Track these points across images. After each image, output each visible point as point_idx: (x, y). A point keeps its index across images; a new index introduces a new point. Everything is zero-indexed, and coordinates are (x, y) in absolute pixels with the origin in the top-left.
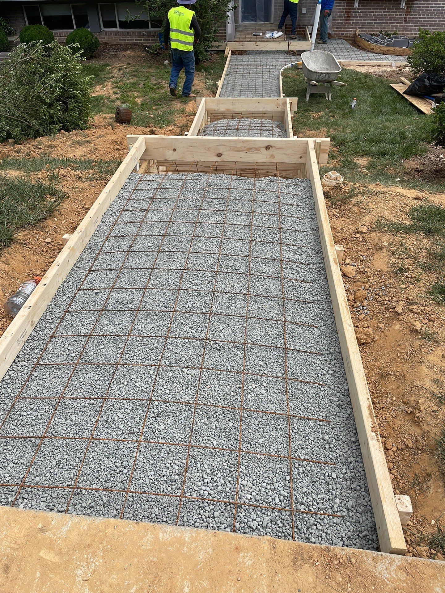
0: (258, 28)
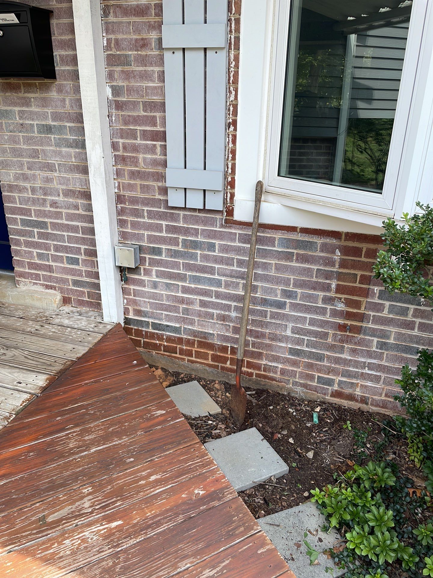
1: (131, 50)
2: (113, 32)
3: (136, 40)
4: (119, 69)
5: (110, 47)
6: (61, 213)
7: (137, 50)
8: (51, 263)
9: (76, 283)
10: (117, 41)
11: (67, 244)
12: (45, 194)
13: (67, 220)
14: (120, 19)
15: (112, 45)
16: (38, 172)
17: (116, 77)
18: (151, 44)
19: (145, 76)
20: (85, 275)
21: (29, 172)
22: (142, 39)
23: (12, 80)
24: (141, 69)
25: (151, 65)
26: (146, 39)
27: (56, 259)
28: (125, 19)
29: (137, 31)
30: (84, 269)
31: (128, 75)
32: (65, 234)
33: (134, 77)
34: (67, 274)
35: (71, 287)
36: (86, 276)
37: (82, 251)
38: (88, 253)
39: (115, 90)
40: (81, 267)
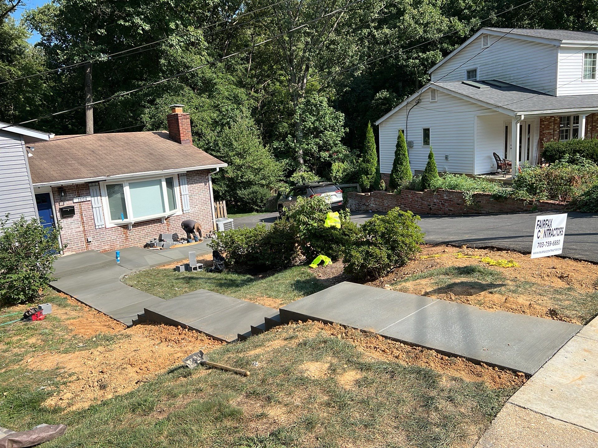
2: (84, 207)
8: (72, 247)
9: (78, 249)
11: (76, 242)
12: (71, 234)
15: (84, 209)
32: (76, 240)
34: (76, 247)
37: (79, 242)
38: (81, 242)
39: (85, 214)
40: (79, 245)
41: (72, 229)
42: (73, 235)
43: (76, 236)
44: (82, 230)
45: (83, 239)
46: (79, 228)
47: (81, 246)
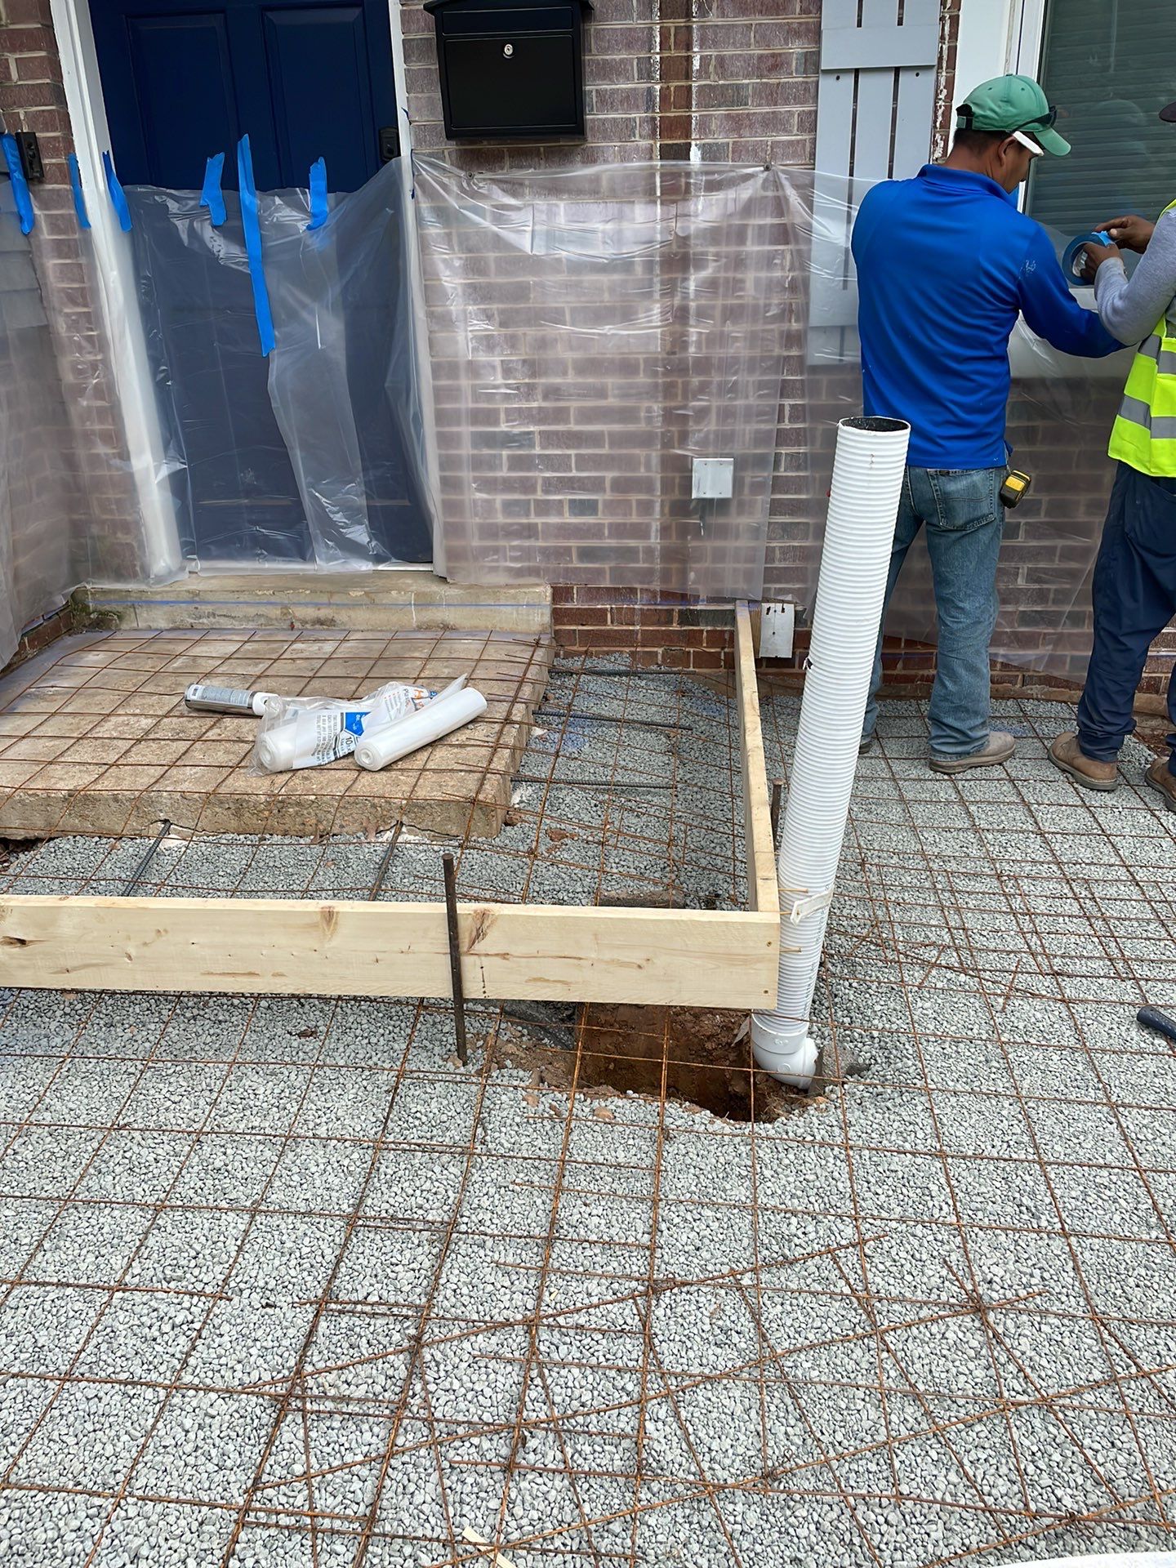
0: (310, 613)
1: (746, 76)
2: (715, 44)
3: (761, 57)
4: (722, 111)
5: (707, 72)
6: (567, 409)
7: (761, 76)
8: (533, 519)
9: (586, 554)
10: (721, 60)
11: (574, 473)
12: (533, 375)
13: (578, 422)
14: (730, 21)
15: (711, 69)
16: (520, 331)
17: (713, 127)
18: (789, 64)
19: (772, 123)
20: (610, 533)
21: (504, 331)
22: (773, 55)
23: (485, 146)
24: (767, 109)
25: (786, 102)
26: (780, 54)
27: (544, 508)
28: (742, 20)
29: (764, 39)
30: (606, 522)
31: (737, 124)
32: (572, 452)
33: (751, 126)
34: (567, 537)
35: (576, 564)
36: (611, 536)
37: (608, 484)
38: (619, 486)
39: (709, 153)
40: (602, 519)
41: (557, 317)
42: (552, 392)
43: (587, 416)
44: (657, 347)
45: (649, 463)
46: (626, 315)
47: (619, 530)
